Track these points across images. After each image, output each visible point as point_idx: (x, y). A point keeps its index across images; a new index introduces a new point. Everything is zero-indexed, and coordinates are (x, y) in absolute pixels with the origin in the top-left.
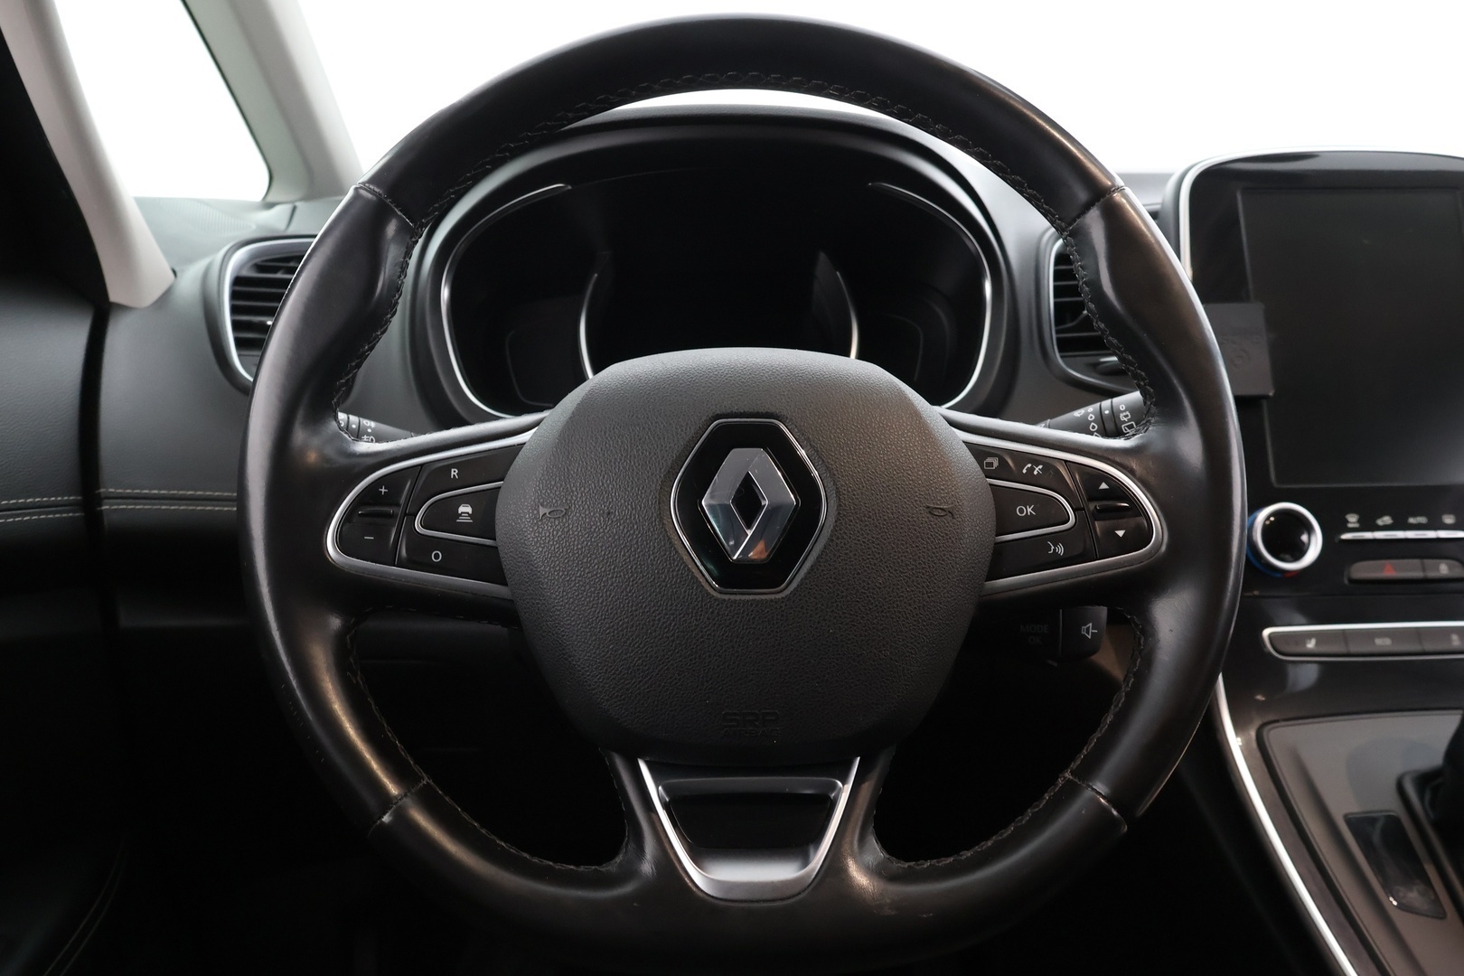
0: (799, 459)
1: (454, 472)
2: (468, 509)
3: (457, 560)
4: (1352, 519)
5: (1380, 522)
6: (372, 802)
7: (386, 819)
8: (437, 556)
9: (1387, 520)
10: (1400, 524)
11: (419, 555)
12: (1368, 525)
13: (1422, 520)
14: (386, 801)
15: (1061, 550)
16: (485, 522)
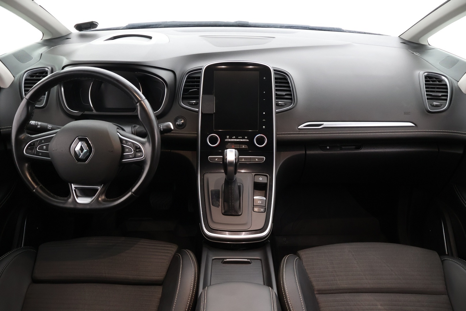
0: (90, 143)
1: (43, 141)
2: (45, 147)
3: (44, 154)
4: (228, 137)
5: (233, 138)
6: (32, 188)
7: (34, 191)
8: (40, 154)
9: (234, 137)
10: (237, 138)
11: (38, 154)
12: (230, 138)
13: (241, 137)
14: (34, 188)
15: (131, 156)
16: (47, 149)
